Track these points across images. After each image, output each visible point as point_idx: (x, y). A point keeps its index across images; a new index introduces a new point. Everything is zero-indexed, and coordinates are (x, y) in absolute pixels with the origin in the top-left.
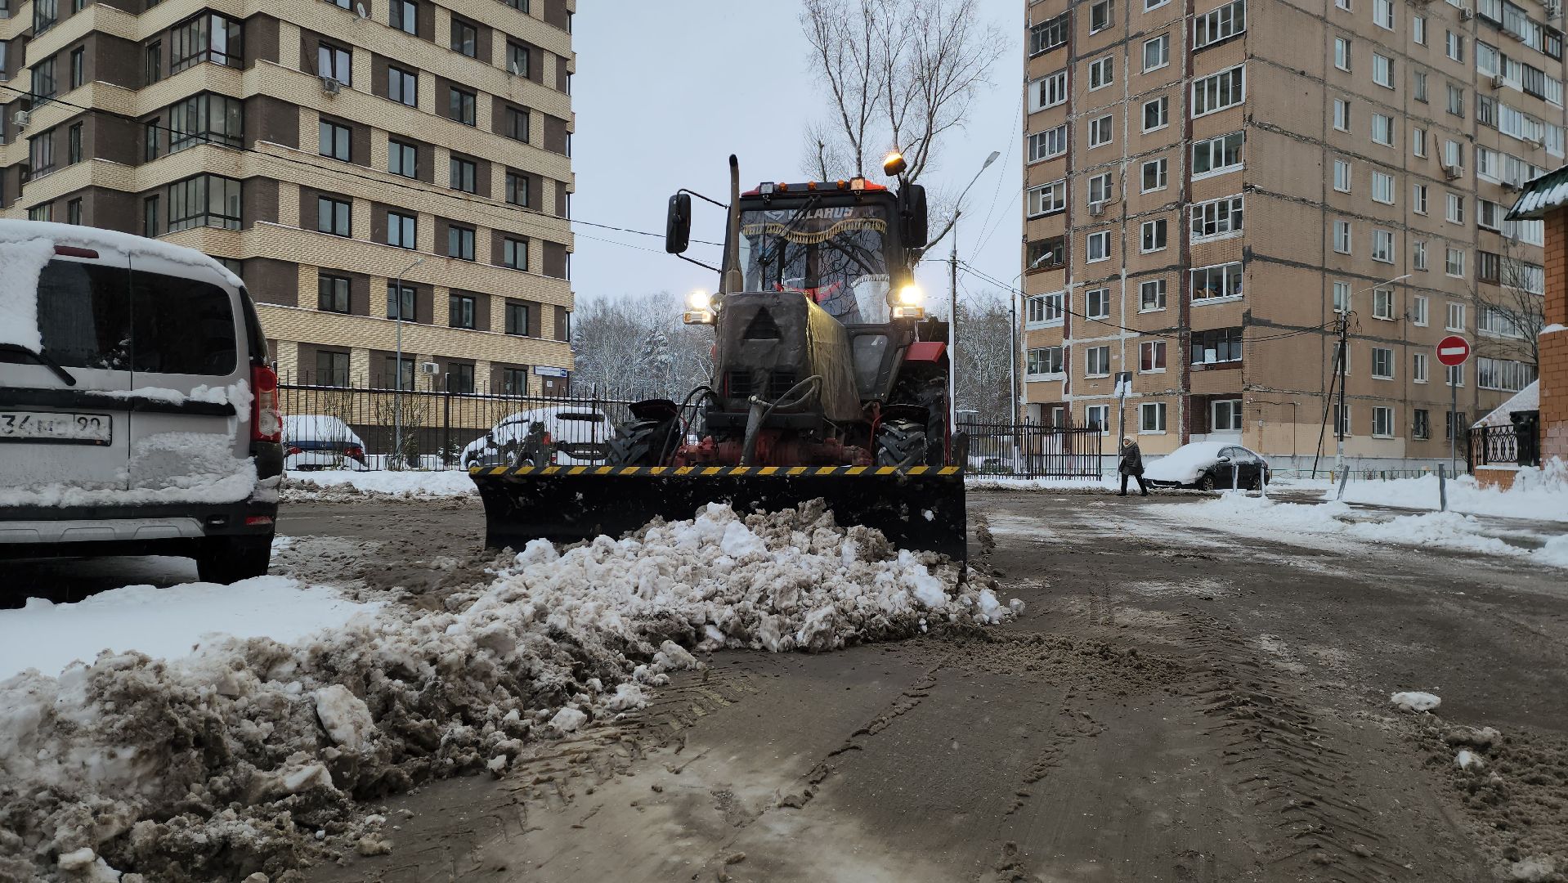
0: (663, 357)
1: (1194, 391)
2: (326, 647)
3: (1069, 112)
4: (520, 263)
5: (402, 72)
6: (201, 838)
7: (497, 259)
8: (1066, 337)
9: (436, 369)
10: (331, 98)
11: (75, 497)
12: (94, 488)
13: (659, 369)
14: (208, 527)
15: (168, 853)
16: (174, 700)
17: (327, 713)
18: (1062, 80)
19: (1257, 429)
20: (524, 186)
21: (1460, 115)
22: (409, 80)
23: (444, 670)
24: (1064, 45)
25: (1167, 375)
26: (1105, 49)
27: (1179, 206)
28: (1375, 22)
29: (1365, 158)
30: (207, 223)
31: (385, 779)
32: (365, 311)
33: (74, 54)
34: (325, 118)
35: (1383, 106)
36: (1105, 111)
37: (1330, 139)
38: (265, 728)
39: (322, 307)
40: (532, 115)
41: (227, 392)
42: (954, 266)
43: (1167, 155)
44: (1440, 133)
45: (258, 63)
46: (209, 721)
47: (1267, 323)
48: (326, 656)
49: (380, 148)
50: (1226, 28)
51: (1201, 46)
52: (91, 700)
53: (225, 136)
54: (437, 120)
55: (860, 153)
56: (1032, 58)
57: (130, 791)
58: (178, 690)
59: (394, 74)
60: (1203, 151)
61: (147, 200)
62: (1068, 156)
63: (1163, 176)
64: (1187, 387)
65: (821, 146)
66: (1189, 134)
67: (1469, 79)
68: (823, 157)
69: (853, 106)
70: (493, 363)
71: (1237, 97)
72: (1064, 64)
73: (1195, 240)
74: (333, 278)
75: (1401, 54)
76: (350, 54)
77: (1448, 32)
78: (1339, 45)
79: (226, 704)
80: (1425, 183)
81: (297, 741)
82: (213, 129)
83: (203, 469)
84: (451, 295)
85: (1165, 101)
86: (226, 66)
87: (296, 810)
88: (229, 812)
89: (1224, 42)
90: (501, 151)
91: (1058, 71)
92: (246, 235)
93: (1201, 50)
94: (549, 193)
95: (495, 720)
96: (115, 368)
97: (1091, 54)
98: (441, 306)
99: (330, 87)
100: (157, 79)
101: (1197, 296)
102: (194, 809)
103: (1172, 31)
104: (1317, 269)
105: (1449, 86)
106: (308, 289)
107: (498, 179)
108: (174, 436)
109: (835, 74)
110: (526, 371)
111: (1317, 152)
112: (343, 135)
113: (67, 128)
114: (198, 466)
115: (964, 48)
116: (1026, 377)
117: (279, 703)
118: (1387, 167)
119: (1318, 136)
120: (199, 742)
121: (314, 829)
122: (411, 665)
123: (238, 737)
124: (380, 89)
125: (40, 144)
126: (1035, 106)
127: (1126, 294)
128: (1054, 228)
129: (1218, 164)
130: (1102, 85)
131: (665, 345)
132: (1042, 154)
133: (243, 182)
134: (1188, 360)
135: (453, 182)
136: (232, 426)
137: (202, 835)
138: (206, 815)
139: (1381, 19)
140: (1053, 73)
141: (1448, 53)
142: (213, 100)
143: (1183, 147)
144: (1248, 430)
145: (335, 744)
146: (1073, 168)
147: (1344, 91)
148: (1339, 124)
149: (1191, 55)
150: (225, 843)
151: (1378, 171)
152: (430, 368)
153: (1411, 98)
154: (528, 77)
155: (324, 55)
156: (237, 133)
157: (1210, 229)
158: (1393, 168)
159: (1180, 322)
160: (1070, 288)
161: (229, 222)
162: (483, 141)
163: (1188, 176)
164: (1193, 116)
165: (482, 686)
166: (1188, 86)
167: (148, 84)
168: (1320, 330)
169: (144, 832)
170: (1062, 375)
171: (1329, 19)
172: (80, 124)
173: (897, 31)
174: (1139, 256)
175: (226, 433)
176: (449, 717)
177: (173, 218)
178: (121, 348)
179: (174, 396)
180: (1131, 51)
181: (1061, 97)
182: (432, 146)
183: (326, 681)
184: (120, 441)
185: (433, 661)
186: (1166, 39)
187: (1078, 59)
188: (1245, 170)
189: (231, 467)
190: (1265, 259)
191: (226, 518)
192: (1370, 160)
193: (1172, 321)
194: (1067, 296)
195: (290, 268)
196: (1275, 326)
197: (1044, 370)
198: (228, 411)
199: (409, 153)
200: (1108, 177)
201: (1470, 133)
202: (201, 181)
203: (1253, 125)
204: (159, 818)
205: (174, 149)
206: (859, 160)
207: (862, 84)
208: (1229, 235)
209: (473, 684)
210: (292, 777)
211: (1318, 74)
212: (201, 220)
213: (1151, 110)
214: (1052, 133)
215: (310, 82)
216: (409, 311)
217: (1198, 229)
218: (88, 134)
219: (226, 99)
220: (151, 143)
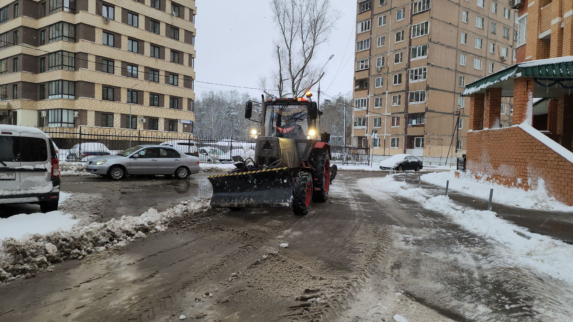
0: (233, 113)
1: (408, 134)
2: (49, 236)
3: (371, 34)
4: (175, 83)
5: (133, 15)
6: (20, 268)
7: (167, 81)
8: (367, 114)
9: (144, 121)
10: (107, 24)
11: (7, 193)
12: (11, 191)
13: (231, 117)
14: (40, 199)
15: (15, 270)
16: (17, 246)
17: (47, 248)
18: (369, 22)
19: (428, 148)
20: (177, 56)
21: (508, 38)
22: (135, 17)
23: (75, 239)
24: (370, 10)
25: (400, 128)
26: (384, 12)
27: (406, 69)
28: (478, 5)
29: (472, 54)
30: (62, 68)
31: (57, 260)
32: (119, 100)
33: (15, 5)
34: (105, 31)
35: (479, 35)
36: (383, 34)
37: (459, 47)
38: (35, 250)
39: (103, 99)
40: (180, 30)
41: (45, 165)
42: (319, 93)
43: (403, 51)
44: (500, 45)
45: (80, 11)
46: (24, 249)
47: (433, 111)
48: (49, 237)
49: (125, 42)
50: (424, 7)
51: (415, 13)
52: (3, 246)
53: (69, 37)
54: (146, 32)
55: (290, 51)
56: (359, 14)
57: (9, 260)
58: (18, 244)
59: (130, 15)
60: (414, 50)
61: (41, 59)
62: (370, 50)
63: (401, 58)
64: (406, 132)
65: (279, 48)
66: (410, 44)
67: (512, 26)
68: (279, 51)
69: (288, 35)
70: (165, 119)
71: (426, 32)
72: (370, 17)
73: (411, 81)
74: (107, 88)
75: (487, 17)
76: (114, 8)
77: (505, 9)
78: (464, 13)
79: (27, 246)
80: (493, 62)
81: (41, 253)
82: (64, 34)
83: (39, 185)
84: (150, 94)
85: (403, 32)
86: (69, 12)
87: (38, 265)
88: (26, 264)
89: (423, 12)
90: (169, 43)
91: (368, 19)
92: (76, 73)
93: (415, 14)
94: (186, 58)
95: (85, 249)
96: (16, 161)
97: (379, 14)
98: (147, 98)
99: (106, 20)
100: (45, 16)
101: (411, 101)
102: (20, 264)
103: (406, 8)
104: (452, 92)
105: (504, 28)
106: (98, 92)
107: (168, 53)
108: (31, 177)
109: (282, 23)
110: (177, 122)
111: (454, 51)
112: (111, 37)
113: (12, 32)
114: (37, 184)
115: (326, 16)
116: (353, 127)
117: (38, 246)
118: (480, 57)
119: (455, 46)
120: (22, 253)
121: (42, 267)
122: (68, 238)
123: (30, 252)
124: (125, 20)
125: (3, 37)
126: (360, 31)
127: (387, 99)
128: (363, 75)
129: (419, 55)
130: (382, 25)
131: (234, 109)
132: (361, 48)
133: (75, 54)
134: (407, 123)
135: (151, 53)
136: (46, 174)
137: (20, 267)
138: (22, 265)
139: (480, 4)
140: (366, 20)
141: (504, 16)
142: (64, 24)
143: (408, 49)
144: (425, 148)
145: (48, 253)
146: (372, 54)
147: (465, 30)
148: (463, 42)
149: (412, 16)
150: (24, 268)
151: (476, 58)
152: (142, 120)
153: (490, 32)
154: (179, 16)
155: (104, 8)
156: (73, 36)
157: (416, 78)
158: (481, 57)
159: (405, 110)
160: (369, 96)
161: (70, 68)
162: (162, 39)
163: (409, 59)
164: (412, 38)
165: (85, 242)
166: (411, 27)
167: (41, 17)
168: (453, 114)
169: (11, 267)
170: (365, 127)
171: (461, 4)
172: (17, 31)
173: (304, 8)
174: (393, 87)
175: (45, 176)
176: (75, 248)
177: (50, 66)
178: (18, 156)
179: (31, 168)
180: (392, 14)
181: (368, 29)
182: (143, 41)
183: (49, 242)
184: (18, 179)
185: (73, 238)
186: (404, 10)
187: (375, 15)
188: (428, 58)
189: (46, 184)
190: (433, 89)
191: (45, 197)
192: (473, 54)
193: (402, 109)
194: (368, 99)
195: (92, 85)
196: (437, 112)
197: (360, 125)
198: (45, 170)
199: (135, 44)
200: (383, 58)
201: (511, 45)
202: (60, 53)
203: (431, 42)
204: (14, 265)
205: (51, 41)
206: (290, 54)
207: (291, 27)
208: (422, 80)
209: (83, 242)
210: (38, 259)
211: (456, 24)
212: (60, 67)
213: (398, 35)
214: (365, 41)
215: (99, 18)
216: (135, 100)
217: (412, 78)
218: (20, 34)
219: (69, 24)
220: (43, 39)
